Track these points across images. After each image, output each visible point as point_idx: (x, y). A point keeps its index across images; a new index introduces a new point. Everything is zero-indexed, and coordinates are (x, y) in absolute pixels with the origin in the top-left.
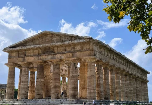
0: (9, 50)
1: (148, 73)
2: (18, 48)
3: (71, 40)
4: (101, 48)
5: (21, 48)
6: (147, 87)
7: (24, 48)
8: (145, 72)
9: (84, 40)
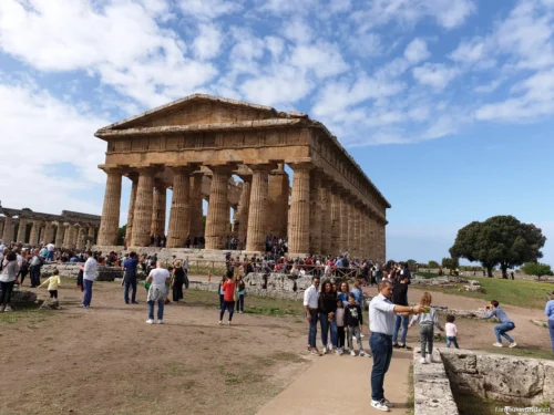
0: (109, 134)
1: (389, 206)
2: (131, 131)
3: (258, 118)
4: (320, 143)
5: (137, 131)
6: (384, 234)
7: (145, 130)
8: (385, 205)
9: (289, 121)
